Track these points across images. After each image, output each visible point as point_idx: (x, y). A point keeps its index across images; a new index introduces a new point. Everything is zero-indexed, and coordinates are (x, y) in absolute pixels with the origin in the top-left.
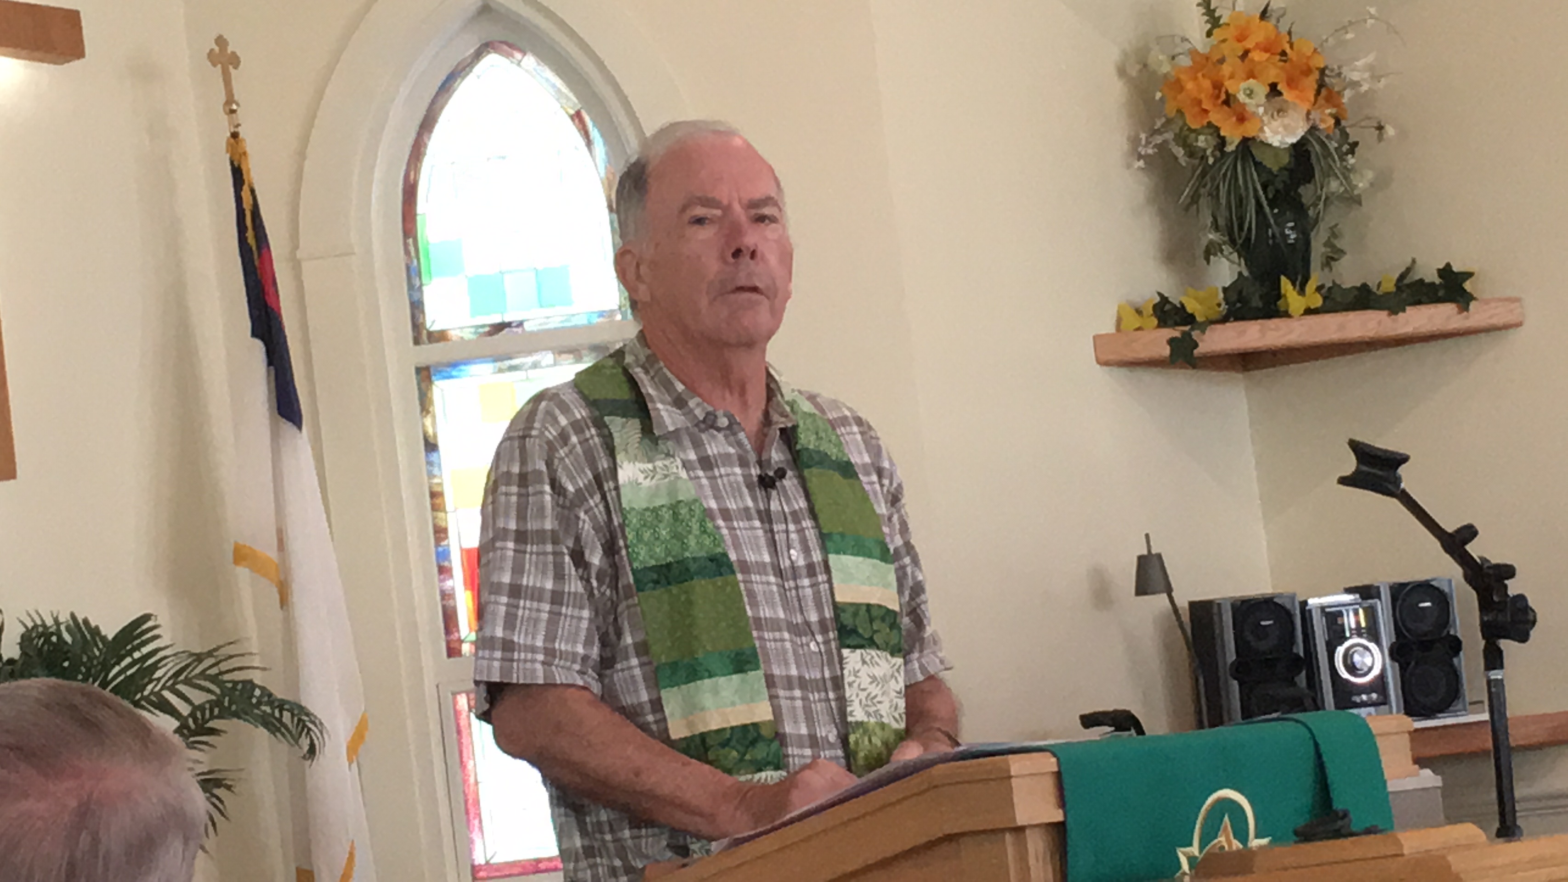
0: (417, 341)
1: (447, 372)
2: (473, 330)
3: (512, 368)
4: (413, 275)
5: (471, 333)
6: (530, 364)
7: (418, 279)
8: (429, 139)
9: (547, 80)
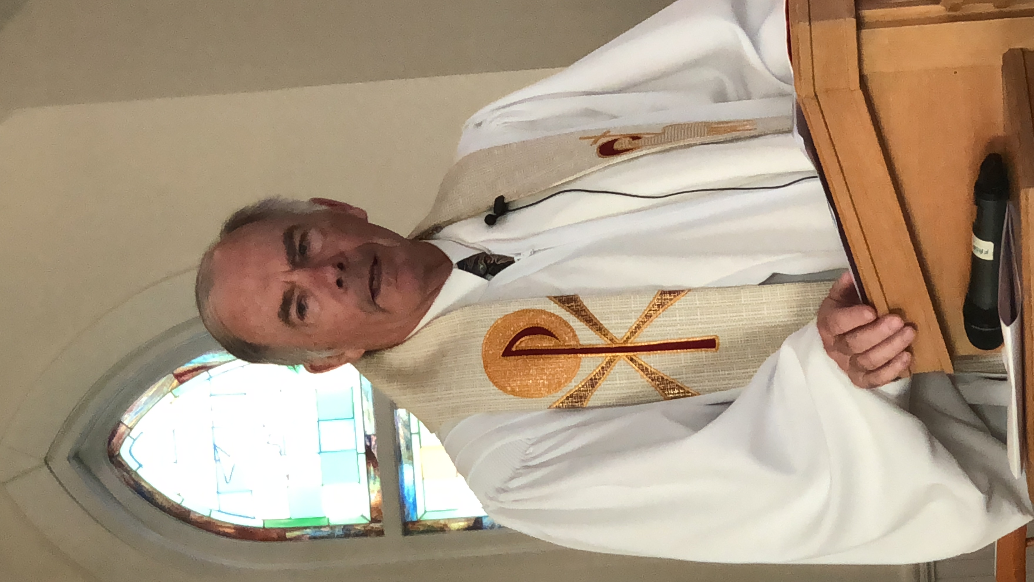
0: (380, 533)
1: (409, 507)
2: (371, 482)
3: (409, 447)
4: (318, 534)
5: (374, 484)
6: (406, 431)
7: (322, 529)
8: (195, 512)
9: (146, 403)
